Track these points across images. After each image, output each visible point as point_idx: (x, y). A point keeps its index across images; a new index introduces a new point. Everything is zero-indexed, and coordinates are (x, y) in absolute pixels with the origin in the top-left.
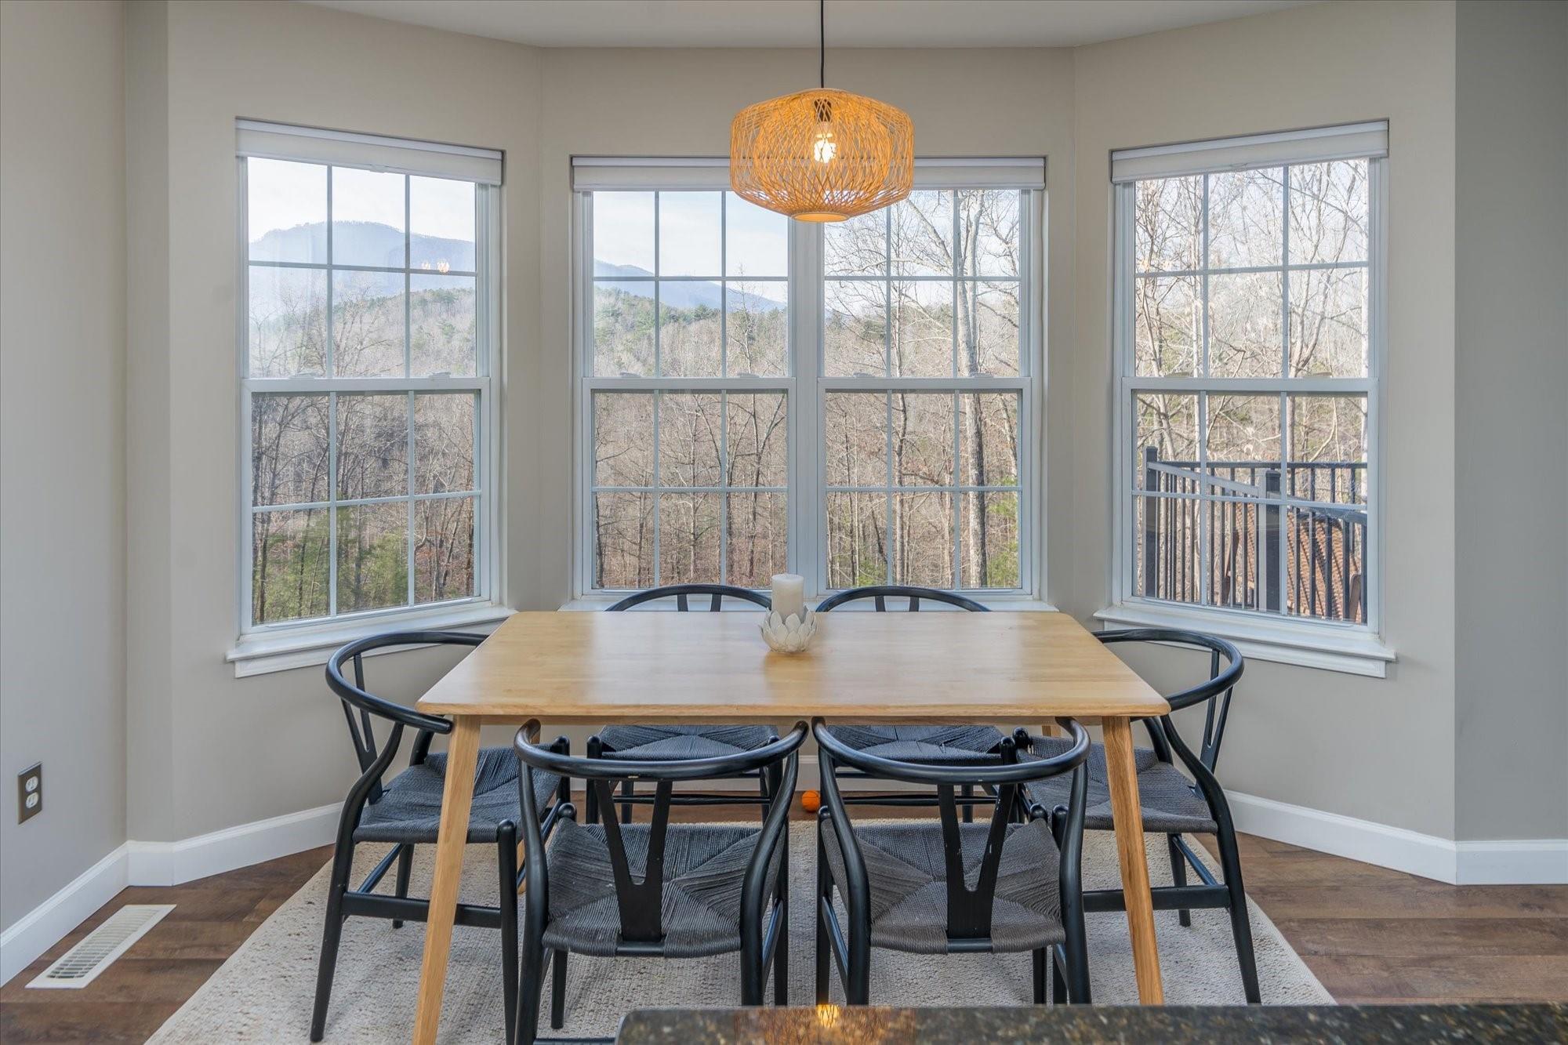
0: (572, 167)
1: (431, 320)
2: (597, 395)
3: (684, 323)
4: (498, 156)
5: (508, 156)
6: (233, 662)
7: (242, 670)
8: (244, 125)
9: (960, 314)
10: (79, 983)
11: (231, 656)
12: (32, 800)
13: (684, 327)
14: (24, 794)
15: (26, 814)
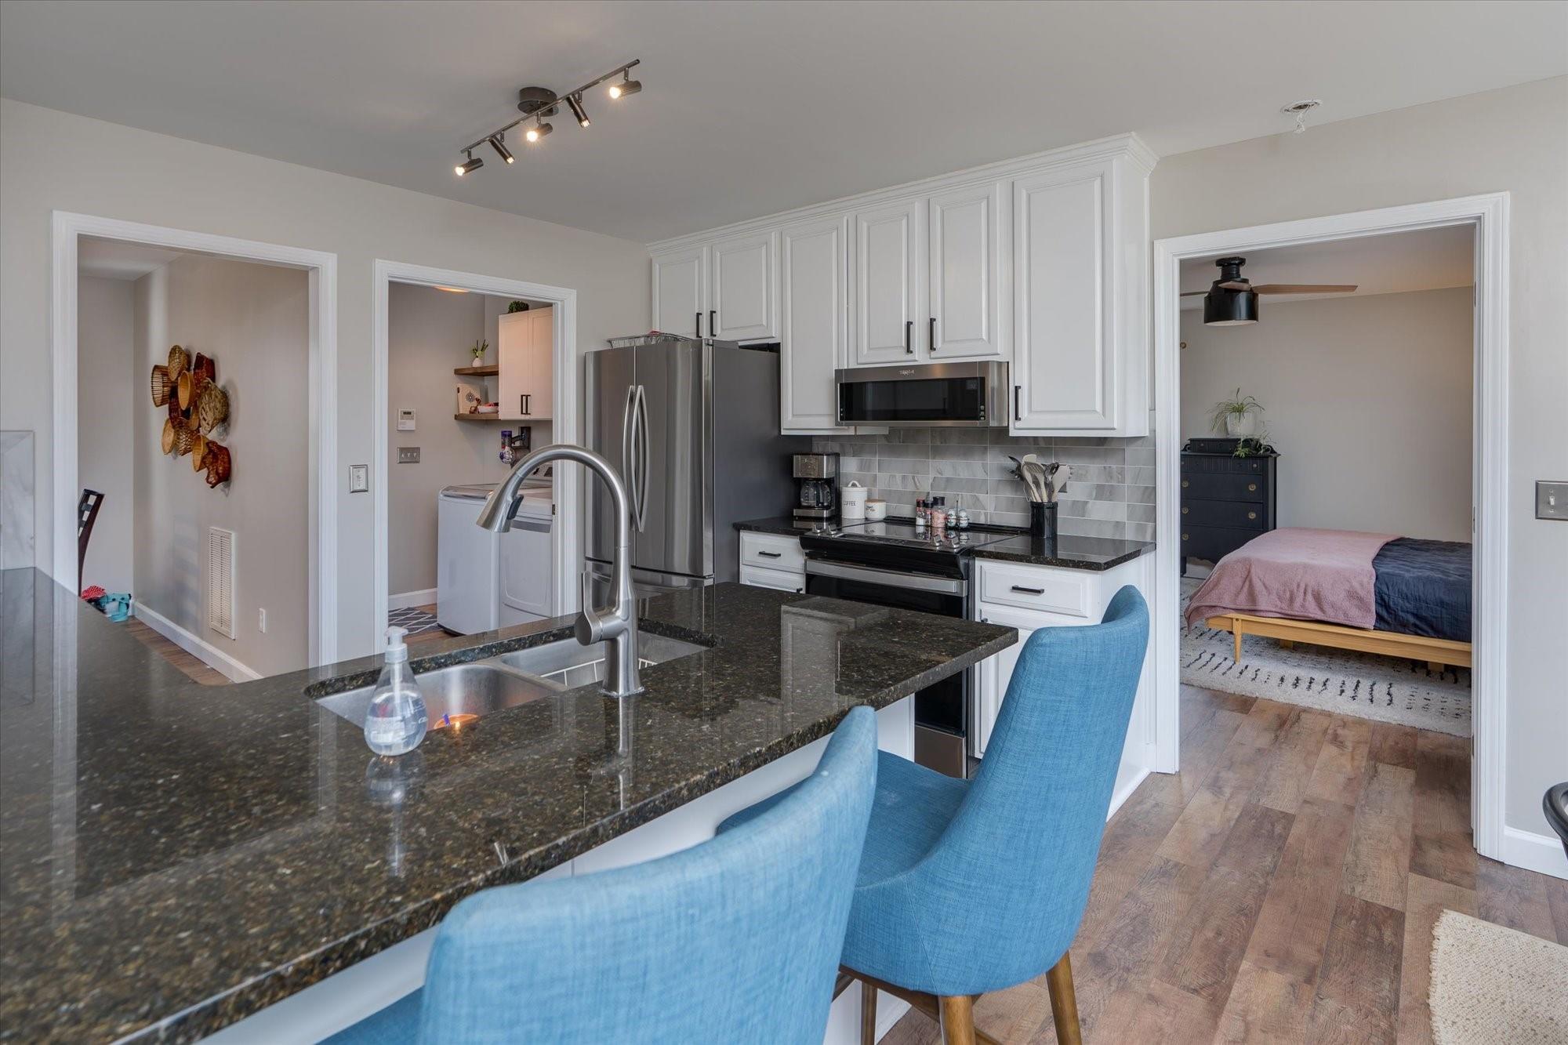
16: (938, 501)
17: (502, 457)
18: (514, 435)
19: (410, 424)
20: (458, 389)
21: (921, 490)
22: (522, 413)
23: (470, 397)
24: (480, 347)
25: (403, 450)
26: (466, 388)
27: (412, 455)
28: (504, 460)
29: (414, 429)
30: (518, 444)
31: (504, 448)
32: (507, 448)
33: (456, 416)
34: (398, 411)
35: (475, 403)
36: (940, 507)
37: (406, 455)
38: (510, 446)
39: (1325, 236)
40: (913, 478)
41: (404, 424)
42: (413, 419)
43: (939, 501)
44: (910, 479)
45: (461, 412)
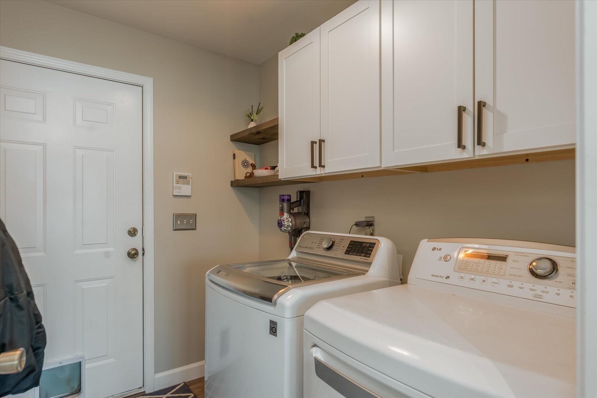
17: (280, 224)
18: (294, 199)
19: (186, 189)
20: (234, 155)
22: (313, 166)
23: (245, 164)
24: (255, 110)
25: (178, 217)
26: (243, 155)
27: (188, 222)
28: (283, 228)
29: (190, 195)
30: (296, 210)
31: (282, 214)
32: (286, 215)
33: (232, 182)
34: (173, 174)
35: (250, 170)
37: (182, 222)
38: (289, 212)
41: (180, 188)
42: (188, 184)
45: (237, 178)
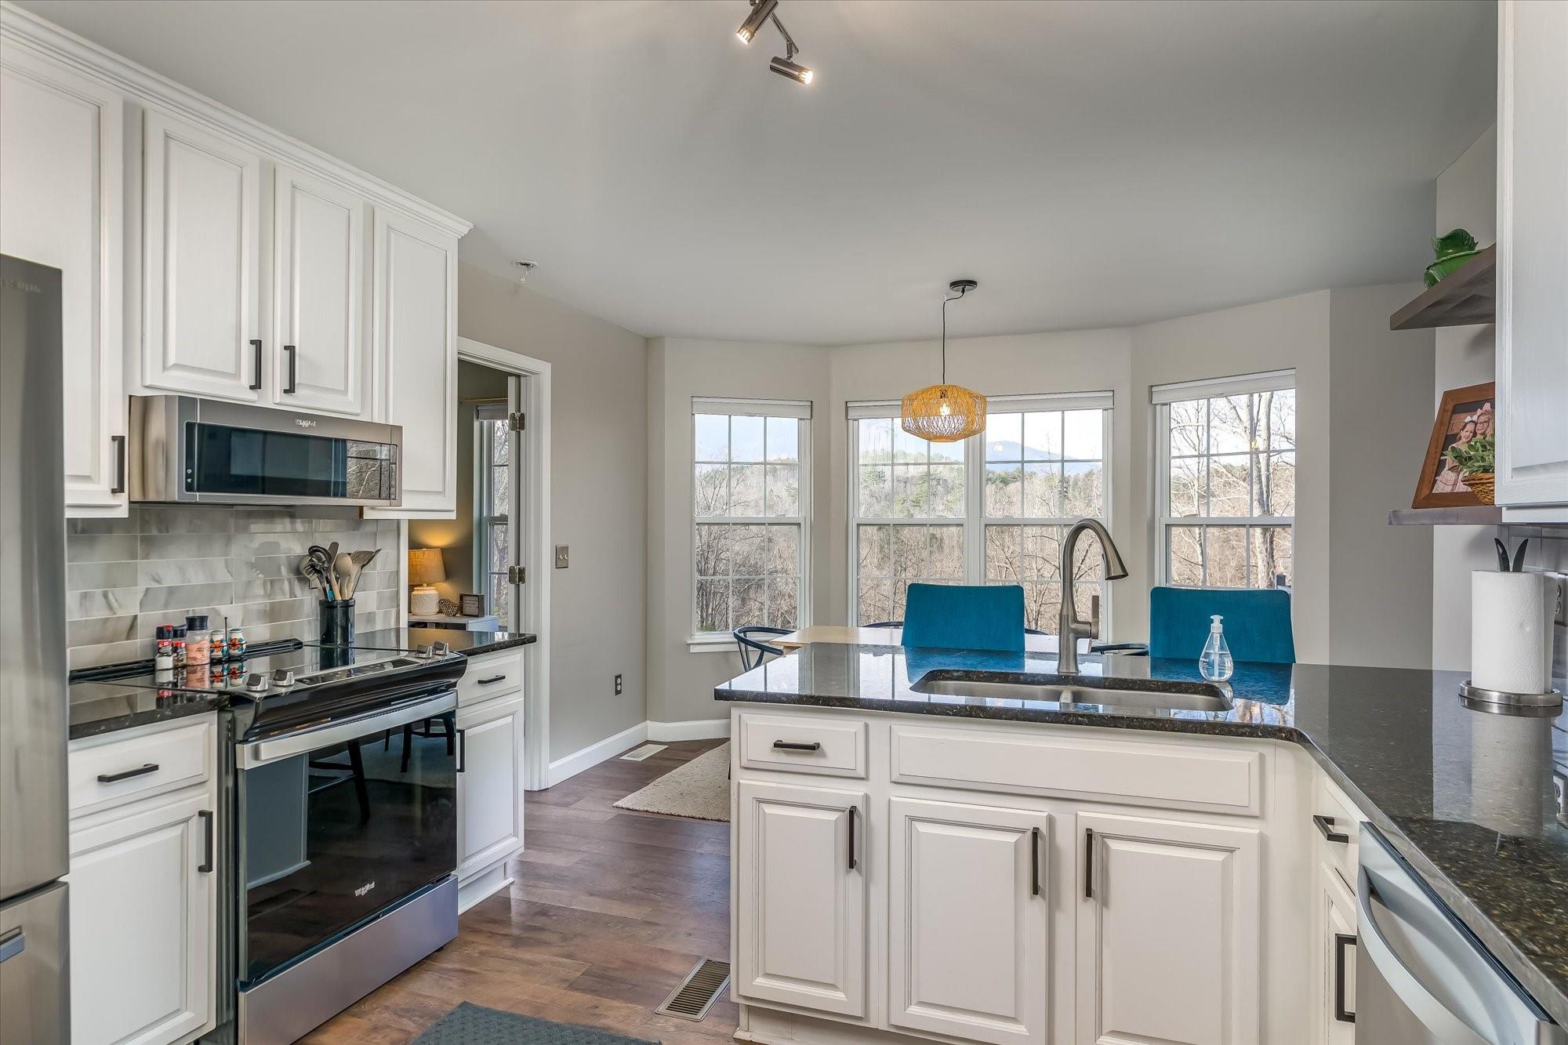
0: (847, 407)
1: (780, 484)
2: (861, 528)
3: (1001, 485)
4: (809, 404)
5: (814, 404)
6: (689, 645)
7: (694, 649)
8: (695, 400)
9: (1255, 474)
10: (640, 760)
11: (689, 642)
12: (619, 687)
13: (1000, 489)
14: (616, 684)
15: (618, 692)
16: (195, 623)
21: (120, 613)
36: (198, 632)
39: (479, 358)
40: (105, 595)
43: (198, 623)
44: (99, 599)
